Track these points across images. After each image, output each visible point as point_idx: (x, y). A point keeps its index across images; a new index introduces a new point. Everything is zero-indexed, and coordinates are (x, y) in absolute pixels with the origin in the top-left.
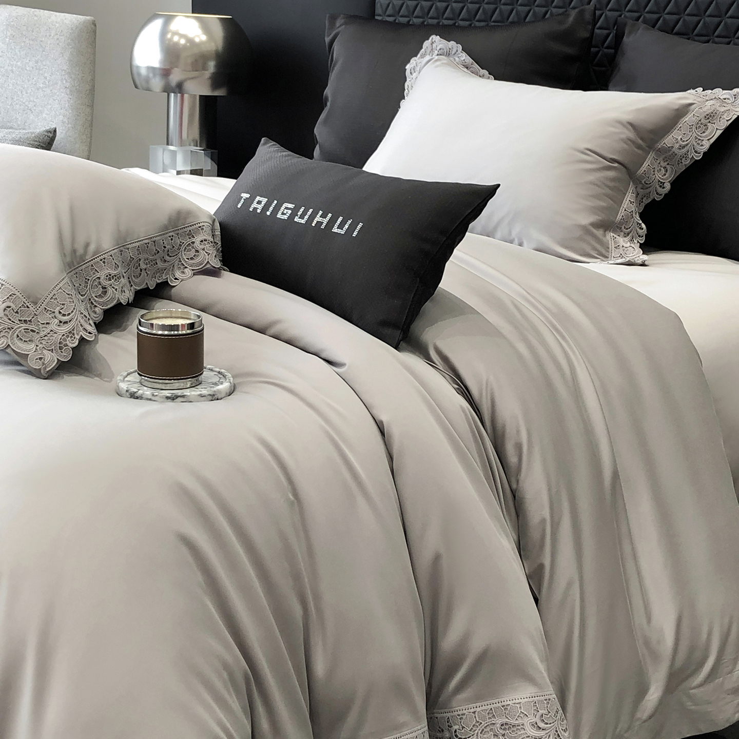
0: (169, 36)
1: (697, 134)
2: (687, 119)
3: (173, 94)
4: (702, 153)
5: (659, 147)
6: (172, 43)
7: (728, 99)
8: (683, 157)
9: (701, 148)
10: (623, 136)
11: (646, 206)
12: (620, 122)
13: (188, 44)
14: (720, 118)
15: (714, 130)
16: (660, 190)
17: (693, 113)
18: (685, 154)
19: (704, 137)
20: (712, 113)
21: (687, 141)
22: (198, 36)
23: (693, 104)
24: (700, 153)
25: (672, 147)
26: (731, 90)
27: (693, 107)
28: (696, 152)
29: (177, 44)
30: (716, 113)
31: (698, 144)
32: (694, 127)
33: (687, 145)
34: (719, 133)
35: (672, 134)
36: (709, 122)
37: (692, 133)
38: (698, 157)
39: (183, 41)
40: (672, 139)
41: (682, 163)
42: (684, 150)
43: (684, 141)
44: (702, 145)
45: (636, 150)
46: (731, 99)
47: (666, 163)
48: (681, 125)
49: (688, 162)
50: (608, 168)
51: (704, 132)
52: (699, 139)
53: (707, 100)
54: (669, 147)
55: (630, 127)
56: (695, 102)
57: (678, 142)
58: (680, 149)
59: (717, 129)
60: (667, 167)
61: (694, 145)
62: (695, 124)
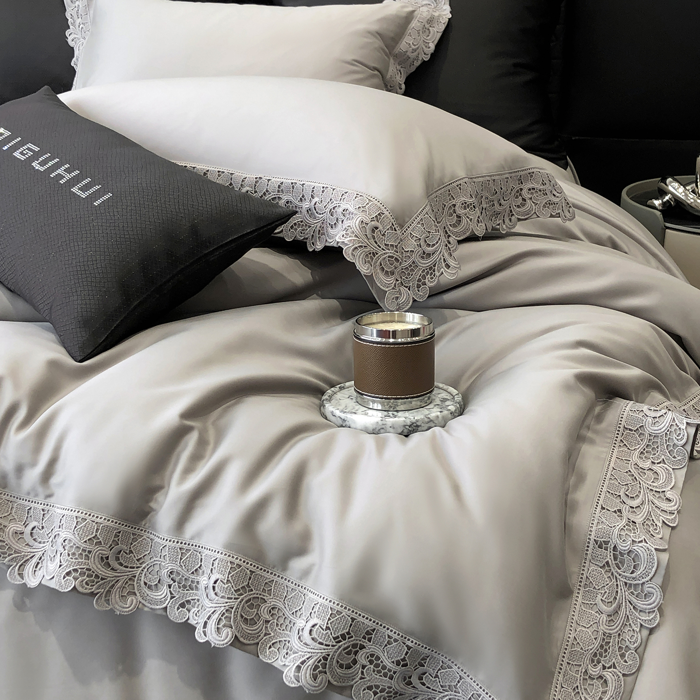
1: (424, 38)
2: (413, 25)
4: (430, 54)
5: (397, 52)
7: (429, 5)
8: (415, 60)
9: (429, 50)
10: (376, 46)
12: (369, 32)
14: (438, 22)
15: (435, 33)
17: (417, 19)
18: (417, 57)
19: (430, 40)
21: (417, 45)
23: (413, 11)
24: (427, 55)
25: (407, 51)
27: (416, 12)
28: (425, 54)
30: (433, 18)
31: (426, 46)
32: (421, 32)
33: (419, 47)
34: (439, 35)
35: (405, 40)
36: (430, 26)
37: (420, 37)
38: (427, 58)
40: (406, 44)
41: (413, 65)
42: (415, 54)
43: (415, 45)
44: (429, 48)
45: (384, 55)
47: (400, 66)
48: (410, 31)
49: (417, 64)
50: (373, 76)
51: (428, 36)
52: (427, 43)
54: (404, 52)
55: (378, 36)
56: (414, 9)
57: (410, 47)
58: (413, 52)
59: (437, 32)
60: (402, 69)
61: (423, 48)
62: (421, 29)
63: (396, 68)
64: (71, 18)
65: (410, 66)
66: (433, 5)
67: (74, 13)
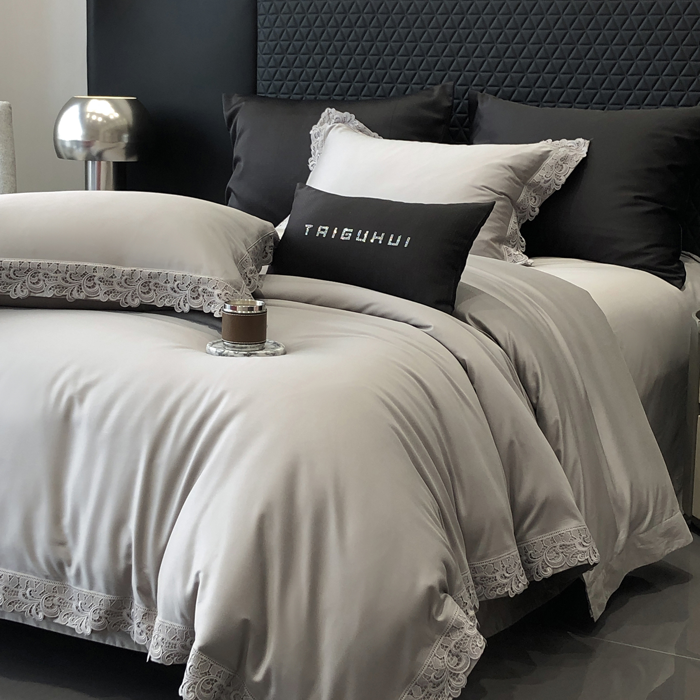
0: (88, 116)
1: (556, 172)
2: (548, 162)
3: (90, 162)
4: (561, 185)
5: (530, 182)
6: (91, 121)
7: (573, 146)
8: (548, 189)
9: (560, 181)
10: (507, 176)
11: (523, 225)
12: (504, 167)
13: (105, 121)
14: (571, 159)
15: (567, 169)
16: (532, 213)
17: (552, 157)
18: (549, 187)
19: (561, 174)
20: (565, 156)
21: (549, 177)
22: (112, 114)
23: (550, 151)
24: (559, 185)
26: (574, 139)
27: (551, 153)
28: (556, 185)
29: (96, 122)
30: (568, 157)
31: (558, 179)
32: (554, 168)
33: (550, 180)
34: (571, 170)
35: (539, 173)
36: (564, 163)
37: (552, 172)
38: (558, 188)
39: (100, 119)
40: (539, 176)
41: (546, 193)
42: (548, 184)
43: (547, 178)
44: (560, 180)
45: (515, 185)
46: (575, 146)
47: (535, 194)
48: (544, 166)
49: (551, 192)
50: (499, 199)
51: (561, 170)
52: (558, 176)
53: (559, 148)
54: (537, 182)
55: (510, 169)
56: (552, 149)
57: (543, 179)
58: (545, 183)
59: (570, 168)
60: (536, 196)
61: (554, 180)
62: (554, 165)
63: (530, 194)
64: (313, 149)
65: (544, 194)
67: (316, 145)
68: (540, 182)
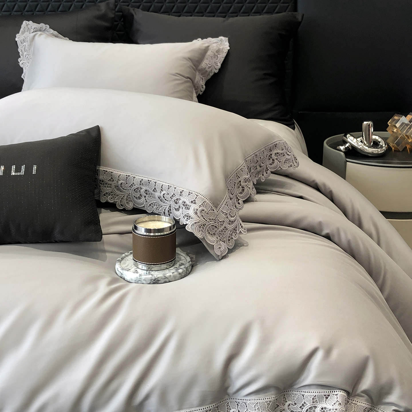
1: (215, 60)
5: (200, 68)
7: (217, 42)
8: (210, 72)
9: (217, 67)
10: (189, 65)
12: (185, 58)
14: (222, 52)
15: (220, 58)
16: (202, 89)
17: (211, 50)
18: (211, 71)
19: (218, 61)
20: (218, 50)
21: (211, 64)
23: (209, 46)
24: (217, 69)
26: (218, 37)
27: (210, 47)
28: (215, 69)
30: (220, 50)
31: (216, 65)
34: (223, 59)
35: (204, 62)
36: (218, 54)
37: (212, 60)
38: (217, 71)
40: (205, 64)
41: (209, 75)
42: (210, 69)
45: (194, 71)
47: (202, 76)
48: (207, 57)
49: (211, 74)
50: (187, 82)
51: (217, 59)
52: (216, 63)
53: (212, 44)
54: (204, 68)
55: (189, 60)
56: (209, 45)
57: (207, 65)
59: (222, 57)
60: (203, 78)
61: (214, 66)
62: (213, 56)
63: (200, 77)
64: (21, 52)
66: (219, 42)
67: (23, 49)
68: (206, 68)
